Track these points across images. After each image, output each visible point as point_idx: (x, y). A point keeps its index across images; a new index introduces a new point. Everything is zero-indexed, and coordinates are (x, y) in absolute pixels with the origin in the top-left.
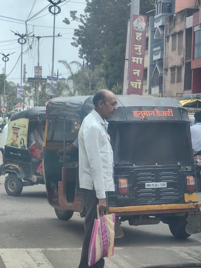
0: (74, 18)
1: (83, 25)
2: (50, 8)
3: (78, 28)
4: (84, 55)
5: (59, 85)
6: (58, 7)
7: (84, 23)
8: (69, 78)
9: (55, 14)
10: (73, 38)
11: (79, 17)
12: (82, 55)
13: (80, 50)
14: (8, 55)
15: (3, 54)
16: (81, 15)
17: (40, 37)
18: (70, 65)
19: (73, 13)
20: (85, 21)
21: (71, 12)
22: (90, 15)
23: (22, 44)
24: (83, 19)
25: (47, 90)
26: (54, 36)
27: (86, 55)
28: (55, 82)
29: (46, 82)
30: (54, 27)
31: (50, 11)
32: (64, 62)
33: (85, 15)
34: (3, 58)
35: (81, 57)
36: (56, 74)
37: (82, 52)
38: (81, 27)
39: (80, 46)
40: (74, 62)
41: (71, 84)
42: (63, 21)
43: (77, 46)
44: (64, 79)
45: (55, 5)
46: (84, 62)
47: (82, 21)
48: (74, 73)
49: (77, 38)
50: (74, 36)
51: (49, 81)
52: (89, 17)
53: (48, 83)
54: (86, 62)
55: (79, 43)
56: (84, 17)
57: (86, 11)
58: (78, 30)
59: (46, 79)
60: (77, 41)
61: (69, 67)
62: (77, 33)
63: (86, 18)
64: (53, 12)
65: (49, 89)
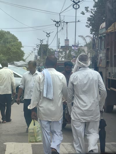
0: (87, 11)
1: (93, 15)
2: (73, 5)
3: (89, 17)
4: (93, 33)
5: (79, 50)
6: (78, 5)
7: (93, 14)
8: (85, 46)
9: (76, 9)
10: (87, 23)
11: (90, 10)
12: (92, 32)
13: (91, 29)
14: (50, 33)
15: (47, 33)
16: (91, 9)
17: (68, 23)
18: (85, 38)
19: (86, 8)
20: (94, 13)
21: (85, 8)
22: (96, 9)
23: (57, 27)
24: (93, 11)
25: (72, 53)
26: (76, 22)
27: (94, 32)
28: (77, 48)
29: (71, 48)
30: (76, 17)
31: (73, 7)
32: (82, 37)
33: (93, 9)
34: (47, 35)
35: (91, 33)
36: (77, 44)
37: (92, 30)
38: (91, 16)
39: (91, 27)
40: (88, 36)
41: (86, 49)
42: (81, 13)
43: (89, 27)
44: (82, 46)
45: (76, 3)
46: (93, 36)
47: (92, 13)
48: (88, 43)
49: (89, 22)
50: (87, 22)
51: (73, 48)
52: (96, 10)
53: (73, 49)
54: (94, 36)
55: (90, 25)
56: (93, 10)
57: (94, 7)
58: (90, 18)
59: (71, 47)
60: (89, 24)
61: (84, 39)
62: (89, 20)
63: (94, 11)
64: (75, 8)
65: (73, 52)
